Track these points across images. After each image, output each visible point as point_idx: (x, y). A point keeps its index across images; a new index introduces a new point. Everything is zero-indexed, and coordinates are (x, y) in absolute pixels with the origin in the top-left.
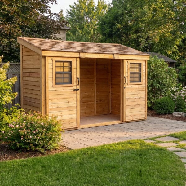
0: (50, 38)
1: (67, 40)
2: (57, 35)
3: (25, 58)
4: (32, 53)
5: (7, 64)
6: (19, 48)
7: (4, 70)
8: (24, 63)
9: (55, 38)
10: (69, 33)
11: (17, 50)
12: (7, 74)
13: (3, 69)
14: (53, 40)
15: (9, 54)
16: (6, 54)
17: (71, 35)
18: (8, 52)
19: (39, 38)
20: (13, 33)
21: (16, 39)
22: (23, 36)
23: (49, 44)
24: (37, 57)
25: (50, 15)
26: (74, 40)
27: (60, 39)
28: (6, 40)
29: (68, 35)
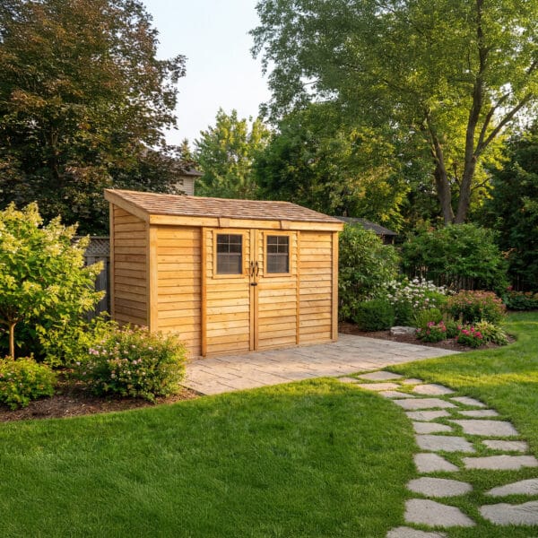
0: (164, 191)
1: (195, 194)
2: (178, 186)
3: (118, 228)
4: (130, 219)
5: (86, 240)
6: (107, 210)
7: (80, 250)
8: (116, 237)
9: (174, 192)
10: (200, 182)
11: (104, 213)
12: (86, 257)
13: (79, 247)
14: (170, 195)
15: (90, 221)
16: (83, 221)
17: (204, 185)
18: (87, 217)
19: (145, 191)
20: (96, 183)
21: (101, 192)
22: (116, 188)
23: (162, 202)
24: (139, 226)
25: (165, 150)
26: (208, 195)
27: (183, 193)
28: (84, 195)
29: (197, 185)
